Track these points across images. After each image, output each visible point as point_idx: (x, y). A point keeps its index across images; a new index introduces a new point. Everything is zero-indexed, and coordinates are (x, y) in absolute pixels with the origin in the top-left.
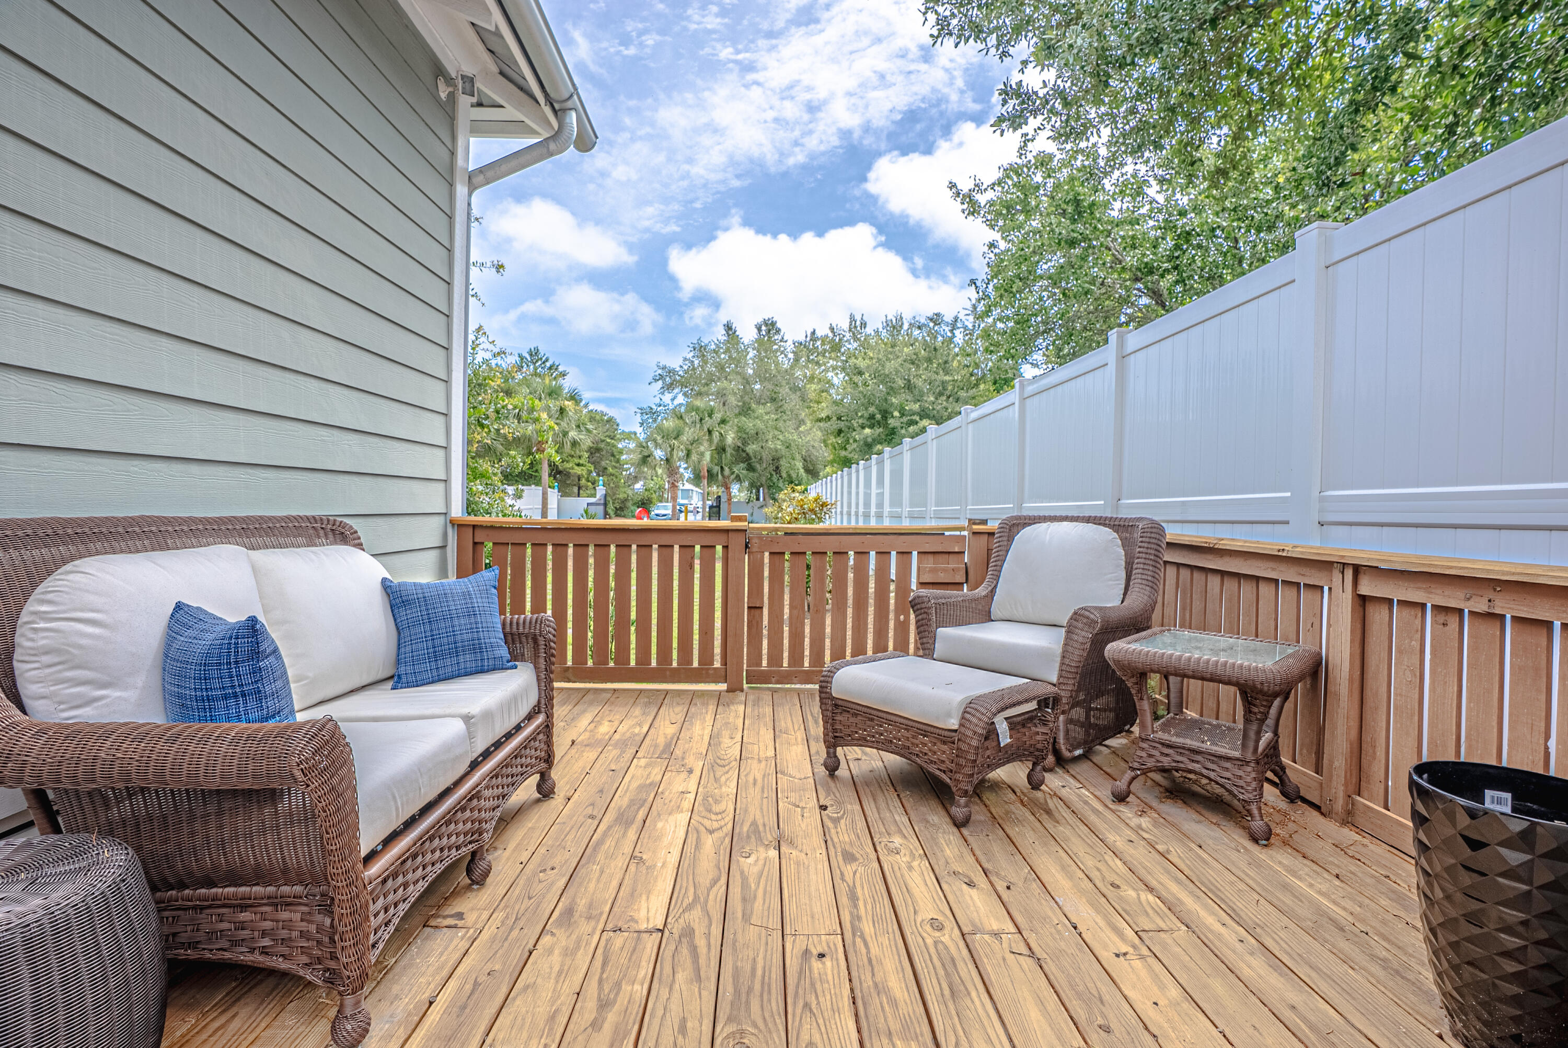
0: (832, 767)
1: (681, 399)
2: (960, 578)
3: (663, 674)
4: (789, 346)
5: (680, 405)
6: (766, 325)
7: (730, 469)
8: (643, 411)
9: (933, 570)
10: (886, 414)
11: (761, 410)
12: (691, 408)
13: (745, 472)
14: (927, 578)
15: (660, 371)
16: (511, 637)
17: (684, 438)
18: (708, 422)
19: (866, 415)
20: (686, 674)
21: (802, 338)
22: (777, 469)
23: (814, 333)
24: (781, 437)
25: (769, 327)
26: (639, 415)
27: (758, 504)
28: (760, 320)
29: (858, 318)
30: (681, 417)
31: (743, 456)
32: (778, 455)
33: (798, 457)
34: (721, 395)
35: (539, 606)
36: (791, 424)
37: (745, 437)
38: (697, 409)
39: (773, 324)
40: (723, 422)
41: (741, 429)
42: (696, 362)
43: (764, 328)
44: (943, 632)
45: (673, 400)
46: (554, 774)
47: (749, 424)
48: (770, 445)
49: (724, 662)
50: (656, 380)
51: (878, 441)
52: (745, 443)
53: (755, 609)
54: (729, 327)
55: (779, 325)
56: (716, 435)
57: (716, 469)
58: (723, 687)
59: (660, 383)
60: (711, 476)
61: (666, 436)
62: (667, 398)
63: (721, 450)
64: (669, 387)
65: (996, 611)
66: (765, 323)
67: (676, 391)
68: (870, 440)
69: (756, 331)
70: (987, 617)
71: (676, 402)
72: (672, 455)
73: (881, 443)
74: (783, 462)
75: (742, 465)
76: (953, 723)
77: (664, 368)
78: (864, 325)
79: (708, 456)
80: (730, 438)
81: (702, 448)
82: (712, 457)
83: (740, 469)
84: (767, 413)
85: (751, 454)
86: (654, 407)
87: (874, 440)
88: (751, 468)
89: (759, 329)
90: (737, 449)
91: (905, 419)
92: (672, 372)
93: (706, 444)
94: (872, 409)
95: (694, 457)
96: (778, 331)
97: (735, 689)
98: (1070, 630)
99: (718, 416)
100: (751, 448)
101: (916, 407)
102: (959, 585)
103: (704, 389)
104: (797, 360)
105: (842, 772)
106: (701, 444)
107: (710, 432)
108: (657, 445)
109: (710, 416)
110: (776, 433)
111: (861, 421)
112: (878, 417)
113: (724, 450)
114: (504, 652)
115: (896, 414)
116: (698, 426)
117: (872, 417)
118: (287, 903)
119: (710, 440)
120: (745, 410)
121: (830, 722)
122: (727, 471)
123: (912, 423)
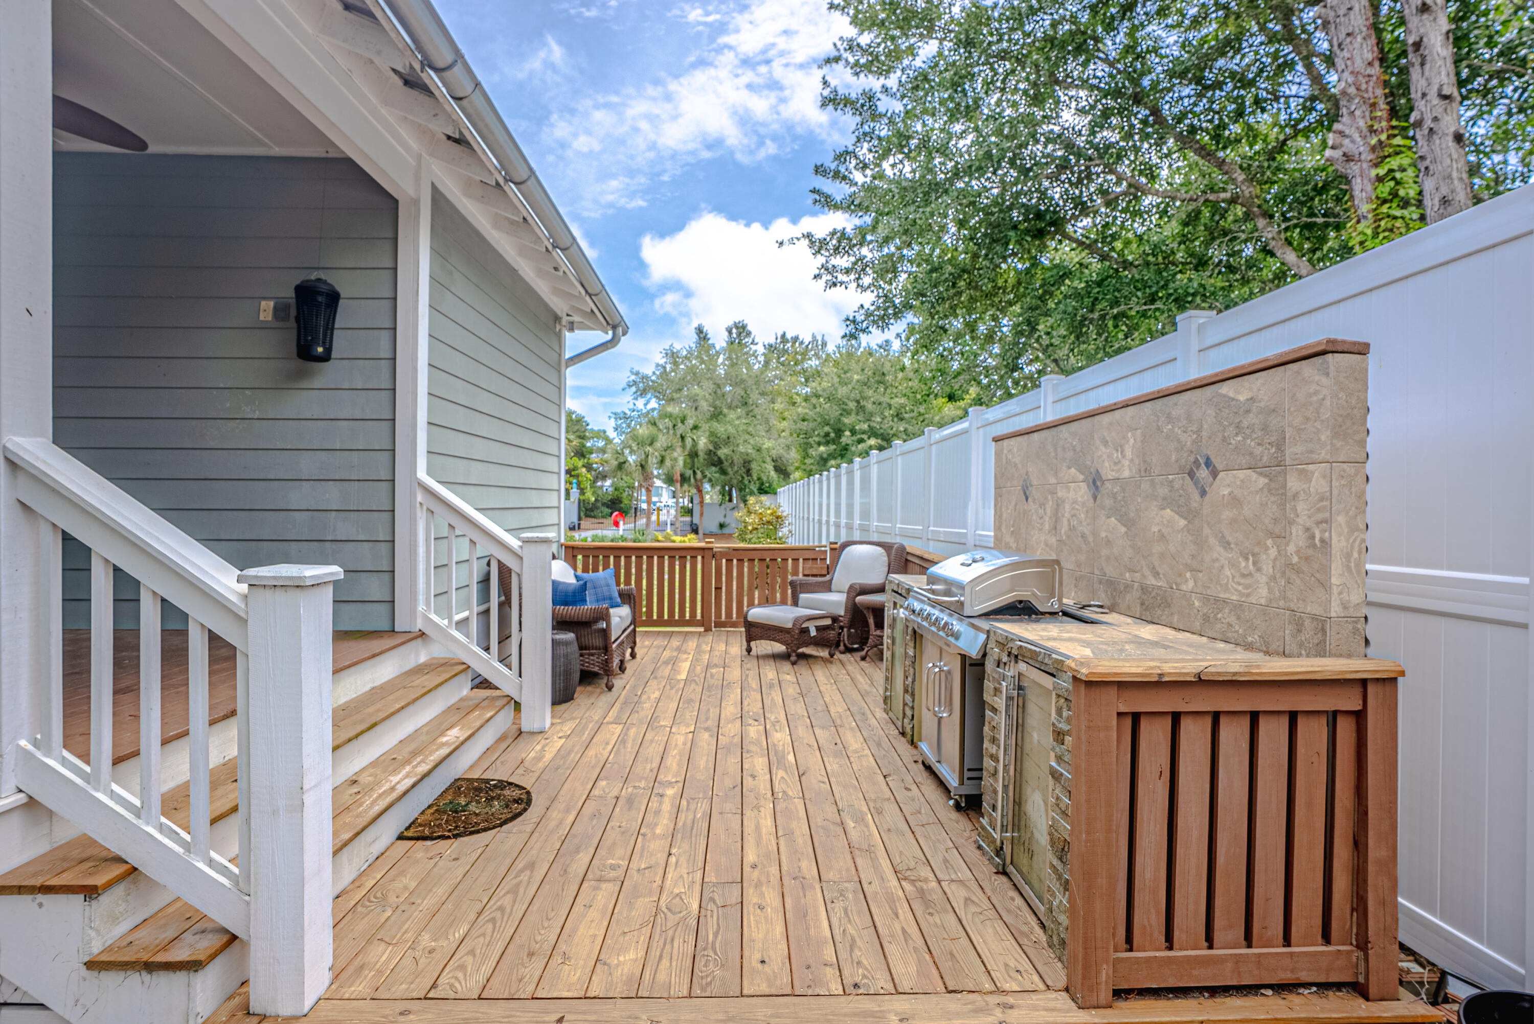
0: (749, 650)
1: (653, 404)
2: (825, 572)
3: (671, 622)
4: (760, 349)
5: (653, 410)
6: (737, 328)
7: (702, 472)
8: (617, 416)
9: (811, 568)
10: (839, 432)
11: (732, 415)
12: (664, 415)
13: (717, 475)
14: (807, 572)
15: (633, 377)
16: (621, 594)
17: (658, 445)
18: (681, 428)
19: (822, 434)
20: (682, 622)
21: (772, 341)
22: (748, 472)
23: (784, 336)
24: (752, 441)
25: (740, 332)
26: (613, 420)
27: (730, 505)
28: (731, 323)
29: (819, 338)
30: (655, 424)
31: (715, 461)
32: (749, 458)
33: (768, 459)
34: (694, 399)
35: (627, 582)
36: (761, 428)
37: (717, 442)
38: (670, 416)
39: (744, 327)
40: (695, 427)
41: (712, 434)
42: (668, 367)
43: (734, 331)
44: (802, 596)
45: (646, 405)
46: (636, 649)
47: (721, 429)
48: (741, 449)
49: (702, 616)
50: (630, 386)
51: (832, 456)
52: (717, 446)
53: (718, 589)
54: (700, 331)
55: (749, 328)
56: (689, 442)
57: (689, 473)
58: (702, 629)
59: (634, 389)
60: (684, 479)
61: (641, 443)
62: (640, 403)
63: (693, 454)
64: (643, 393)
65: (833, 587)
66: (736, 325)
67: (649, 396)
68: (825, 456)
69: (726, 334)
70: (830, 590)
71: (649, 407)
72: (647, 462)
73: (835, 458)
74: (754, 466)
75: (714, 469)
76: (790, 625)
77: (637, 374)
78: (824, 344)
79: (681, 462)
80: (703, 443)
81: (675, 454)
82: (685, 462)
83: (712, 472)
84: (739, 418)
85: (723, 457)
86: (628, 413)
87: (829, 455)
88: (723, 472)
89: (730, 332)
90: (709, 453)
91: (855, 438)
92: (645, 378)
93: (679, 450)
94: (827, 429)
95: (668, 463)
96: (749, 334)
97: (708, 630)
98: (848, 593)
99: (690, 422)
100: (723, 452)
101: (865, 426)
102: (824, 576)
103: (676, 396)
104: (767, 363)
105: (753, 653)
106: (674, 450)
107: (683, 438)
108: (632, 452)
109: (683, 422)
110: (747, 437)
111: (817, 439)
112: (832, 435)
113: (697, 455)
114: (619, 600)
115: (847, 433)
116: (671, 432)
117: (827, 434)
118: (593, 655)
119: (684, 447)
120: (716, 415)
121: (748, 632)
122: (699, 475)
123: (861, 441)
